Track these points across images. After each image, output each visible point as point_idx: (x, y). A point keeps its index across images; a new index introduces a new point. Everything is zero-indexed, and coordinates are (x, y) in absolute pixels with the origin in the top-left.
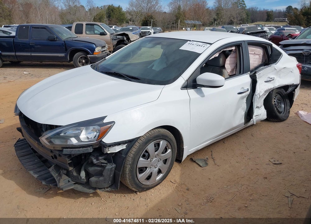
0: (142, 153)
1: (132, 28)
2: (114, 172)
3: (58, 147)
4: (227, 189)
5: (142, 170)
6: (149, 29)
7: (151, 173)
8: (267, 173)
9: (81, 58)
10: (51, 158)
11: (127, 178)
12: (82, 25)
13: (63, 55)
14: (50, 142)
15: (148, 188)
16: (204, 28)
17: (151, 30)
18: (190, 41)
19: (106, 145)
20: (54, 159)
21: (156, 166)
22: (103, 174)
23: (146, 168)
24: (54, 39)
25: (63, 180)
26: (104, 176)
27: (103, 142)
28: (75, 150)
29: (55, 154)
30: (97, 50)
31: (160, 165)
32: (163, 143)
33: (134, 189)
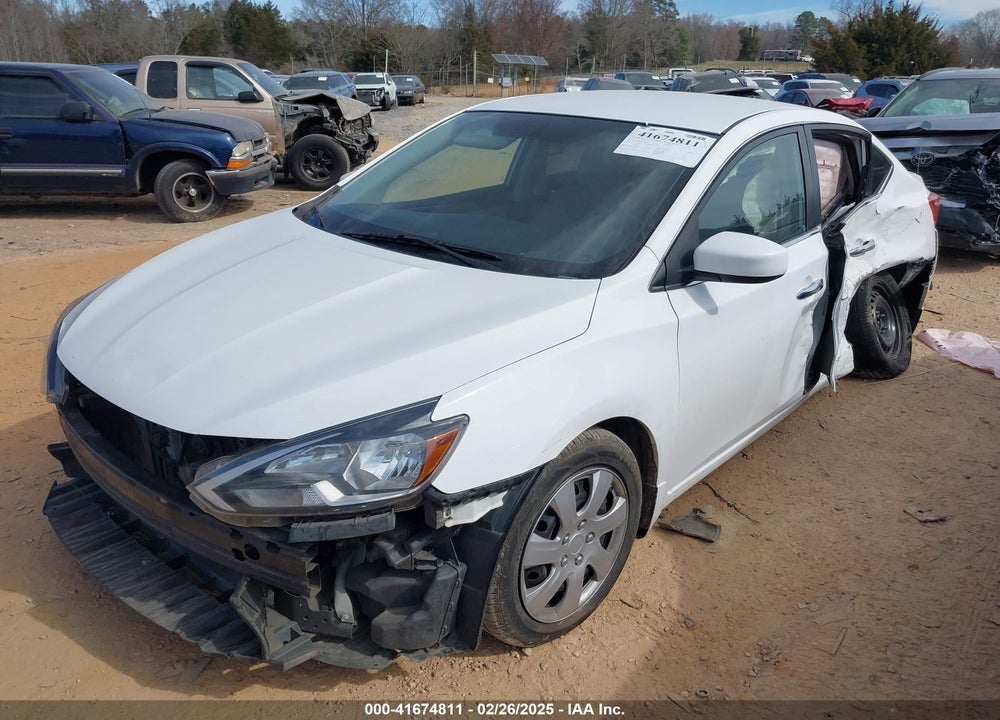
0: (535, 521)
1: (325, 79)
2: (460, 589)
3: (266, 518)
4: (809, 613)
5: (535, 576)
6: (381, 81)
7: (565, 583)
8: (913, 549)
9: (184, 180)
10: (231, 557)
11: (492, 607)
12: (174, 65)
13: (117, 171)
14: (232, 500)
15: (556, 633)
16: (560, 79)
17: (389, 84)
18: (643, 125)
19: (445, 501)
20: (243, 559)
21: (580, 558)
22: (428, 600)
23: (549, 567)
24: (84, 114)
25: (272, 629)
26: (427, 608)
27: (437, 490)
28: (340, 526)
29: (251, 542)
30: (239, 153)
31: (592, 552)
32: (600, 479)
33: (510, 641)
